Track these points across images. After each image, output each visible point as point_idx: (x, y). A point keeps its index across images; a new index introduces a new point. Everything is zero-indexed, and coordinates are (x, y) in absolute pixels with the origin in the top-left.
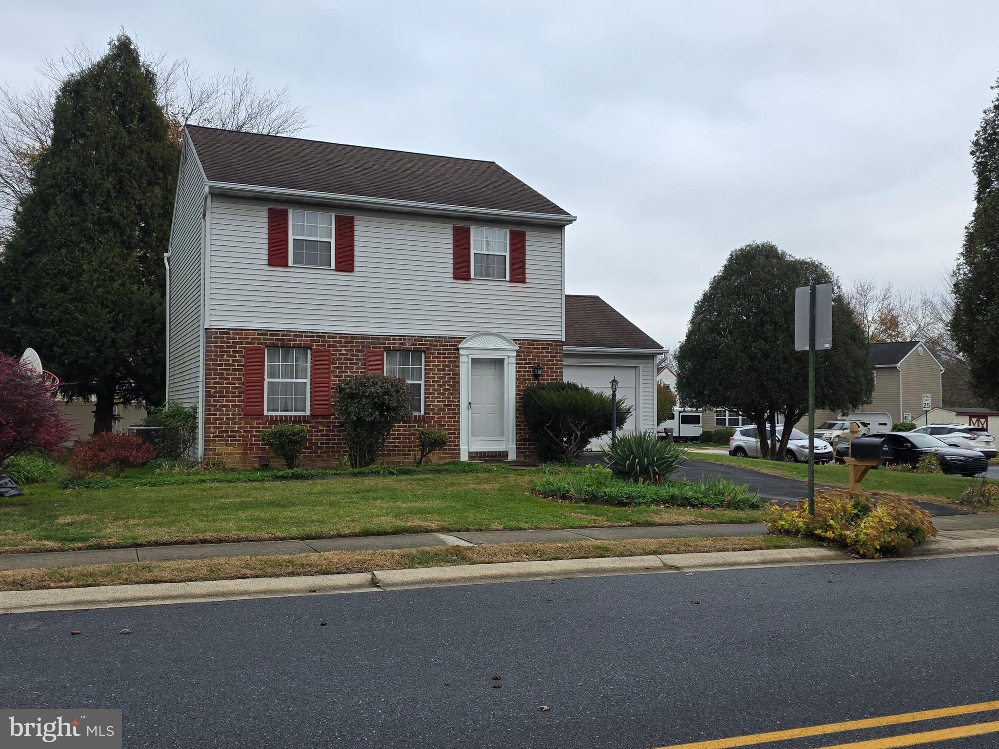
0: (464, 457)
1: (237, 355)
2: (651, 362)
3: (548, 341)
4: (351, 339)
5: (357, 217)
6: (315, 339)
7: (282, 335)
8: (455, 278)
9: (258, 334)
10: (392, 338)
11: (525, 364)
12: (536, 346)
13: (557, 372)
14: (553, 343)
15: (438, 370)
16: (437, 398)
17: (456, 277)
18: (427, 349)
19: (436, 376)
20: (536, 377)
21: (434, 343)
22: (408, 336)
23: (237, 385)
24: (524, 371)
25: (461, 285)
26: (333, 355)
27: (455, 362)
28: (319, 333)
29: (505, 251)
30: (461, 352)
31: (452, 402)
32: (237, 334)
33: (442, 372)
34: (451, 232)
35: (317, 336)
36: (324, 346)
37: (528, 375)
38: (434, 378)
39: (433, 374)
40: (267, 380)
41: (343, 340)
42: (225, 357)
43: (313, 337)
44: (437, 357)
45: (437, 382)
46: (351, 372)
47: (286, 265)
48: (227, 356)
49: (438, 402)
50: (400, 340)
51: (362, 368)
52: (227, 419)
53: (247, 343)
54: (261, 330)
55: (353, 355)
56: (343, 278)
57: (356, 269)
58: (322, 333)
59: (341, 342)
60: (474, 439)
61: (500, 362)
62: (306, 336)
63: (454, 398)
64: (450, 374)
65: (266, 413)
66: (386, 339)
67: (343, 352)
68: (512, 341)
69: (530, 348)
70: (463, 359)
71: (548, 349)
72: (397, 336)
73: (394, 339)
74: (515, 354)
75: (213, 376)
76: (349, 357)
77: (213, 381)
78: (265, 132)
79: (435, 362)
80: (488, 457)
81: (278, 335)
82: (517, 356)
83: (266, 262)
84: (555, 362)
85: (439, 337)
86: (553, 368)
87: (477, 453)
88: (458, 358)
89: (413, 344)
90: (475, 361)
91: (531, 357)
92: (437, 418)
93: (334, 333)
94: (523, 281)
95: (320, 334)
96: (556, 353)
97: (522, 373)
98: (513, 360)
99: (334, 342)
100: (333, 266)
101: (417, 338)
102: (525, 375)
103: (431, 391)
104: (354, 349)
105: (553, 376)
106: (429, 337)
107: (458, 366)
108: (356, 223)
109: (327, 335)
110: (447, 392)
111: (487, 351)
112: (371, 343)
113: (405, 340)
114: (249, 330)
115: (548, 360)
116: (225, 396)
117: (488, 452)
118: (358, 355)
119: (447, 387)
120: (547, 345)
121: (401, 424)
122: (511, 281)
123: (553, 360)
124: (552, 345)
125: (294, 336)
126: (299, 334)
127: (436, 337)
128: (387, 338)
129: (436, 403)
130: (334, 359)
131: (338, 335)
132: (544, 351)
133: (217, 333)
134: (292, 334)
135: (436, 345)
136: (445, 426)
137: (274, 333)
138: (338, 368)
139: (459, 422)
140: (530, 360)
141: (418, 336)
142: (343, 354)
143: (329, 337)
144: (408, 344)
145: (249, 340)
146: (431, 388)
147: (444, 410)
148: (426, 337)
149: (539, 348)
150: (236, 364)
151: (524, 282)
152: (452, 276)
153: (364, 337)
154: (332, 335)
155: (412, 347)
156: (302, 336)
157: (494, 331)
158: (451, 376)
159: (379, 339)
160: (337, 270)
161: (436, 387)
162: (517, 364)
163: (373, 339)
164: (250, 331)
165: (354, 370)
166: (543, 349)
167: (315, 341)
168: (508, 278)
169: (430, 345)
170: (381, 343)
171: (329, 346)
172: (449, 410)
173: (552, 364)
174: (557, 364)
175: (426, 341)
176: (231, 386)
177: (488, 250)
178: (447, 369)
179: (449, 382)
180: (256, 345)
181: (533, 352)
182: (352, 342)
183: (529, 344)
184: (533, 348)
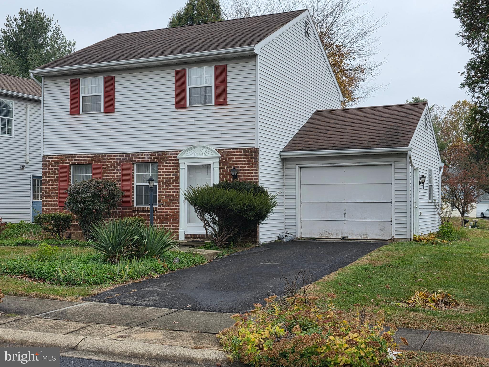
0: (182, 238)
1: (56, 171)
4: (113, 157)
6: (94, 158)
7: (78, 157)
9: (66, 158)
10: (137, 154)
11: (227, 168)
12: (235, 153)
13: (252, 173)
14: (249, 150)
15: (166, 175)
16: (165, 195)
17: (177, 107)
18: (159, 160)
19: (165, 179)
21: (163, 156)
22: (147, 152)
23: (56, 189)
24: (226, 174)
25: (181, 112)
26: (103, 168)
27: (177, 169)
28: (96, 154)
29: (211, 83)
30: (180, 161)
31: (175, 197)
32: (56, 158)
33: (168, 177)
34: (174, 75)
35: (95, 156)
36: (99, 162)
37: (230, 177)
38: (163, 181)
39: (163, 178)
41: (109, 158)
44: (165, 166)
45: (165, 183)
46: (113, 179)
47: (79, 114)
48: (52, 171)
49: (166, 198)
50: (142, 155)
51: (120, 176)
52: (52, 209)
53: (61, 163)
54: (67, 155)
55: (114, 167)
56: (109, 117)
57: (116, 110)
58: (98, 154)
60: (189, 225)
61: (208, 167)
62: (89, 157)
63: (176, 195)
64: (173, 178)
66: (134, 155)
67: (109, 166)
68: (216, 151)
69: (230, 155)
70: (181, 166)
72: (140, 153)
74: (218, 160)
76: (112, 168)
79: (163, 169)
80: (200, 238)
81: (75, 157)
82: (220, 162)
83: (69, 113)
85: (166, 152)
86: (249, 170)
87: (191, 235)
88: (178, 166)
90: (190, 168)
92: (165, 209)
93: (104, 154)
94: (225, 103)
96: (251, 158)
98: (217, 165)
99: (104, 159)
100: (102, 111)
101: (152, 153)
103: (161, 190)
104: (115, 164)
105: (249, 176)
106: (160, 152)
107: (179, 172)
109: (100, 155)
110: (171, 191)
111: (198, 160)
112: (125, 159)
113: (145, 155)
114: (61, 155)
115: (245, 164)
116: (50, 196)
117: (199, 235)
118: (117, 167)
119: (172, 187)
120: (244, 152)
121: (143, 213)
122: (216, 105)
123: (249, 164)
124: (248, 152)
125: (84, 157)
126: (86, 156)
127: (164, 152)
129: (164, 199)
130: (104, 171)
131: (106, 155)
133: (47, 158)
134: (82, 156)
135: (165, 158)
136: (170, 215)
137: (73, 156)
138: (106, 176)
139: (179, 212)
143: (101, 157)
144: (147, 158)
146: (161, 188)
147: (170, 204)
148: (158, 152)
152: (174, 106)
153: (121, 155)
155: (149, 160)
159: (129, 156)
160: (105, 112)
161: (164, 187)
162: (220, 168)
163: (126, 156)
166: (241, 155)
167: (94, 160)
169: (161, 158)
170: (130, 159)
171: (101, 162)
172: (173, 203)
175: (158, 155)
176: (53, 189)
178: (171, 174)
179: (173, 183)
180: (65, 164)
181: (233, 158)
182: (114, 159)
183: (230, 152)
184: (233, 155)
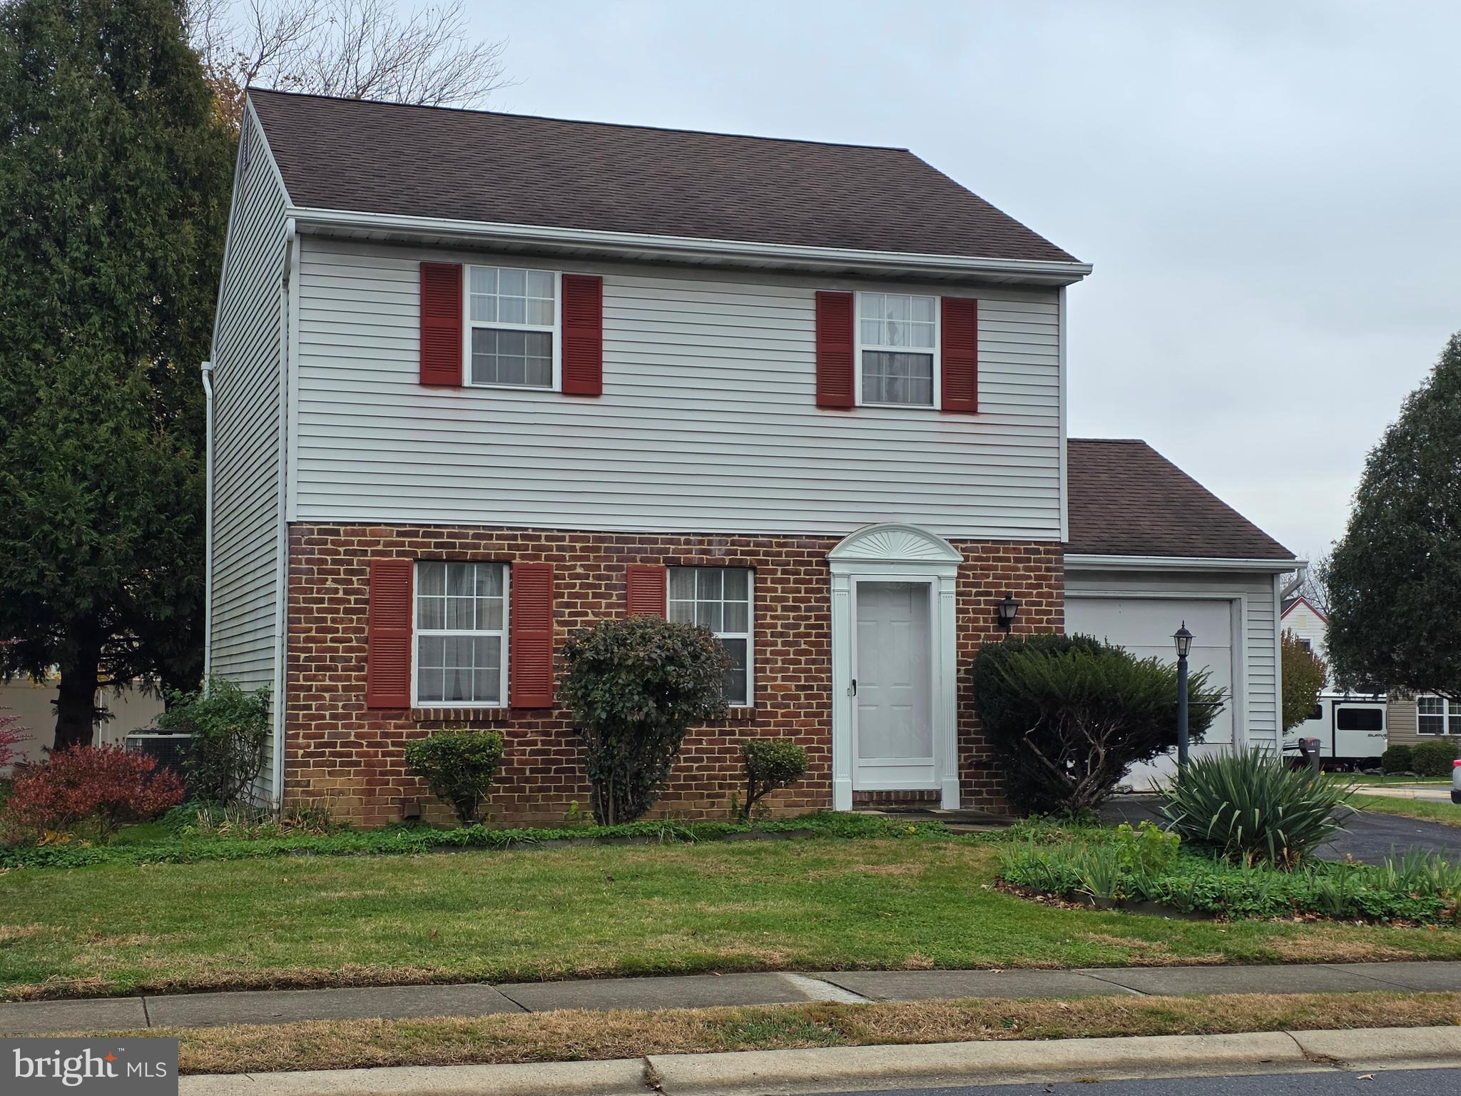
0: (843, 803)
1: (354, 579)
2: (1268, 588)
3: (1029, 543)
4: (594, 542)
5: (608, 279)
6: (520, 542)
7: (450, 535)
8: (820, 406)
9: (399, 534)
10: (683, 538)
11: (978, 594)
12: (1001, 554)
13: (1049, 612)
14: (1041, 548)
15: (784, 608)
16: (782, 670)
17: (823, 403)
18: (760, 562)
19: (779, 622)
20: (1003, 623)
21: (775, 549)
22: (717, 535)
23: (354, 644)
24: (975, 611)
25: (834, 420)
26: (557, 577)
27: (820, 591)
28: (526, 529)
29: (932, 345)
30: (834, 568)
31: (815, 679)
32: (354, 533)
33: (792, 614)
34: (812, 305)
35: (524, 537)
36: (538, 557)
37: (985, 620)
38: (775, 626)
39: (773, 617)
40: (417, 633)
41: (578, 545)
42: (329, 584)
43: (515, 538)
44: (781, 581)
45: (781, 635)
46: (595, 614)
47: (457, 384)
48: (334, 581)
49: (784, 678)
50: (701, 542)
51: (619, 606)
52: (333, 717)
53: (374, 553)
54: (404, 525)
55: (599, 577)
56: (579, 408)
57: (605, 390)
58: (534, 529)
59: (573, 549)
60: (864, 762)
61: (920, 591)
62: (499, 537)
63: (819, 671)
64: (808, 618)
65: (414, 703)
66: (671, 542)
67: (579, 570)
68: (947, 543)
69: (987, 559)
70: (837, 585)
71: (1029, 560)
72: (695, 534)
73: (688, 542)
74: (954, 572)
75: (303, 625)
76: (591, 581)
77: (303, 635)
78: (413, 99)
79: (775, 590)
80: (896, 802)
81: (440, 535)
82: (960, 576)
83: (415, 379)
84: (1045, 590)
85: (785, 536)
86: (1040, 604)
87: (871, 793)
88: (827, 582)
89: (728, 553)
90: (865, 589)
91: (990, 580)
92: (783, 715)
93: (559, 530)
94: (971, 408)
95: (530, 532)
96: (1048, 569)
97: (971, 615)
98: (951, 587)
99: (560, 548)
100: (557, 385)
101: (736, 538)
102: (977, 620)
103: (768, 655)
104: (603, 565)
105: (1041, 621)
106: (762, 536)
107: (828, 600)
108: (606, 290)
109: (543, 534)
110: (803, 658)
111: (892, 566)
112: (639, 551)
113: (710, 543)
114: (380, 524)
115: (1030, 586)
116: (328, 669)
117: (897, 792)
118: (609, 578)
119: (803, 646)
120: (1027, 551)
121: (704, 728)
122: (945, 410)
123: (1040, 586)
124: (1037, 552)
125: (476, 536)
126: (484, 533)
127: (778, 536)
128: (673, 539)
129: (779, 682)
130: (558, 586)
131: (567, 535)
132: (1020, 565)
133: (311, 531)
134: (471, 532)
135: (779, 554)
136: (799, 732)
137: (431, 530)
138: (567, 605)
139: (829, 723)
140: (988, 585)
141: (740, 535)
142: (578, 576)
143: (548, 538)
144: (718, 552)
145: (380, 548)
146: (769, 649)
147: (797, 698)
148: (756, 536)
149: (1008, 560)
150: (352, 598)
151: (973, 411)
152: (813, 401)
153: (624, 538)
154: (556, 533)
155: (727, 558)
156: (490, 537)
157: (907, 521)
158: (812, 621)
159: (655, 541)
160: (566, 392)
161: (779, 647)
162: (958, 594)
163: (641, 541)
164: (382, 527)
165: (602, 610)
166: (1017, 560)
167: (518, 547)
168: (937, 404)
169: (766, 554)
170: (660, 551)
171: (548, 558)
172: (807, 697)
173: (1040, 595)
174: (1050, 595)
175: (757, 544)
176: (341, 646)
177: (892, 344)
178: (802, 605)
179: (809, 635)
180: (394, 558)
181: (995, 568)
182: (597, 549)
183: (985, 550)
184: (995, 559)
